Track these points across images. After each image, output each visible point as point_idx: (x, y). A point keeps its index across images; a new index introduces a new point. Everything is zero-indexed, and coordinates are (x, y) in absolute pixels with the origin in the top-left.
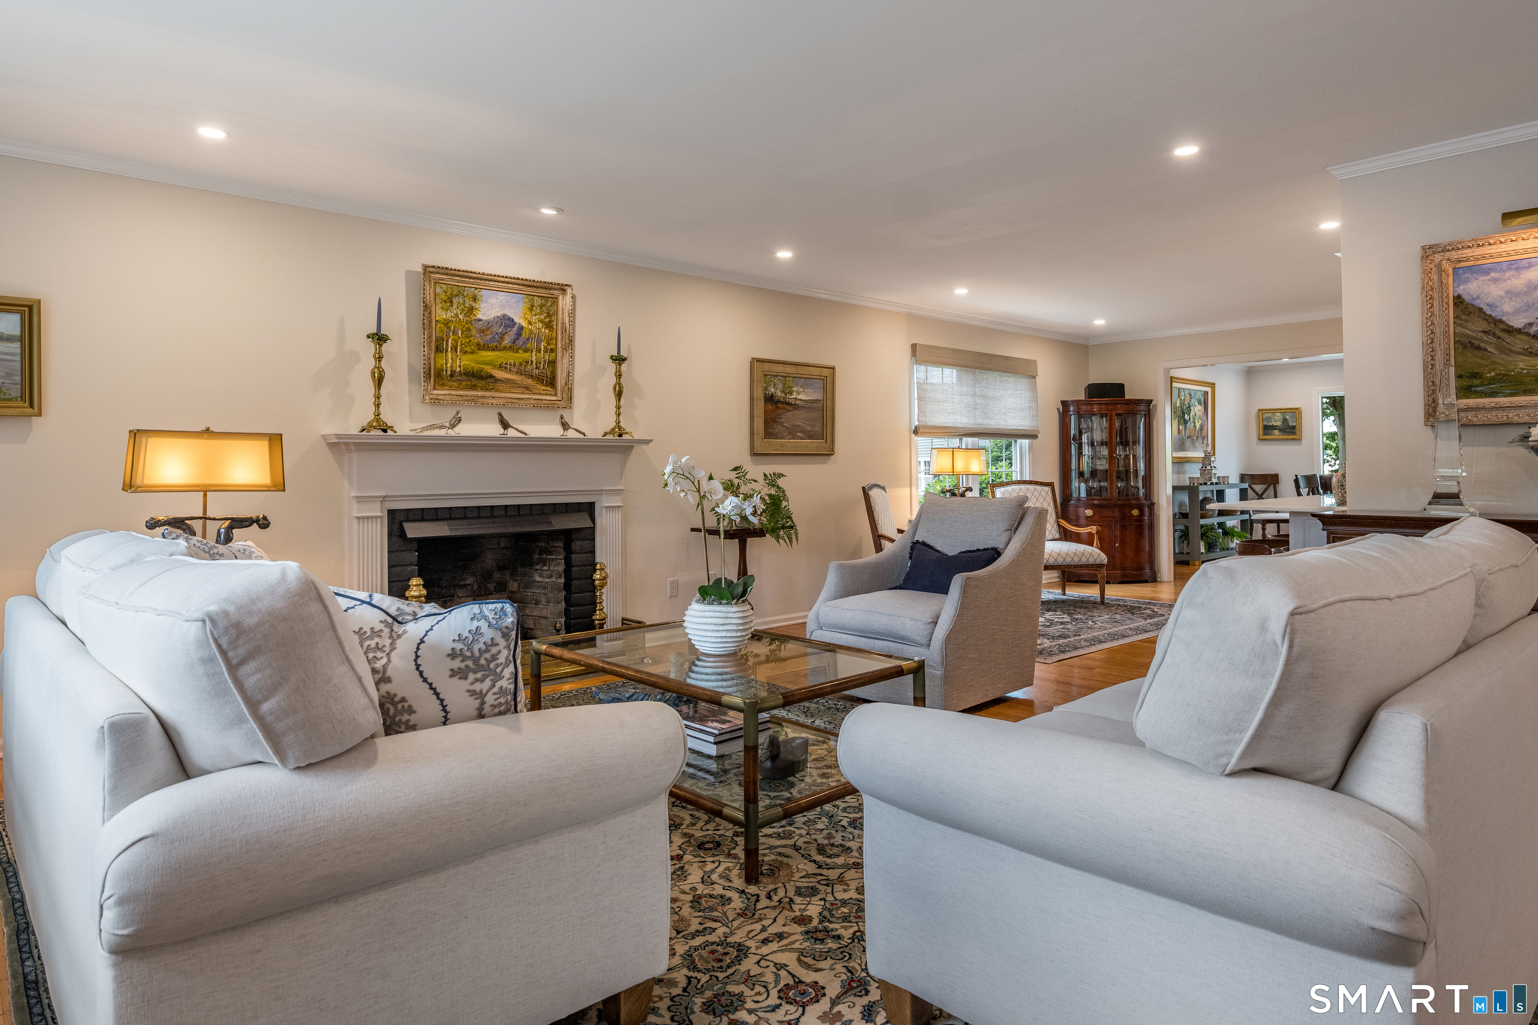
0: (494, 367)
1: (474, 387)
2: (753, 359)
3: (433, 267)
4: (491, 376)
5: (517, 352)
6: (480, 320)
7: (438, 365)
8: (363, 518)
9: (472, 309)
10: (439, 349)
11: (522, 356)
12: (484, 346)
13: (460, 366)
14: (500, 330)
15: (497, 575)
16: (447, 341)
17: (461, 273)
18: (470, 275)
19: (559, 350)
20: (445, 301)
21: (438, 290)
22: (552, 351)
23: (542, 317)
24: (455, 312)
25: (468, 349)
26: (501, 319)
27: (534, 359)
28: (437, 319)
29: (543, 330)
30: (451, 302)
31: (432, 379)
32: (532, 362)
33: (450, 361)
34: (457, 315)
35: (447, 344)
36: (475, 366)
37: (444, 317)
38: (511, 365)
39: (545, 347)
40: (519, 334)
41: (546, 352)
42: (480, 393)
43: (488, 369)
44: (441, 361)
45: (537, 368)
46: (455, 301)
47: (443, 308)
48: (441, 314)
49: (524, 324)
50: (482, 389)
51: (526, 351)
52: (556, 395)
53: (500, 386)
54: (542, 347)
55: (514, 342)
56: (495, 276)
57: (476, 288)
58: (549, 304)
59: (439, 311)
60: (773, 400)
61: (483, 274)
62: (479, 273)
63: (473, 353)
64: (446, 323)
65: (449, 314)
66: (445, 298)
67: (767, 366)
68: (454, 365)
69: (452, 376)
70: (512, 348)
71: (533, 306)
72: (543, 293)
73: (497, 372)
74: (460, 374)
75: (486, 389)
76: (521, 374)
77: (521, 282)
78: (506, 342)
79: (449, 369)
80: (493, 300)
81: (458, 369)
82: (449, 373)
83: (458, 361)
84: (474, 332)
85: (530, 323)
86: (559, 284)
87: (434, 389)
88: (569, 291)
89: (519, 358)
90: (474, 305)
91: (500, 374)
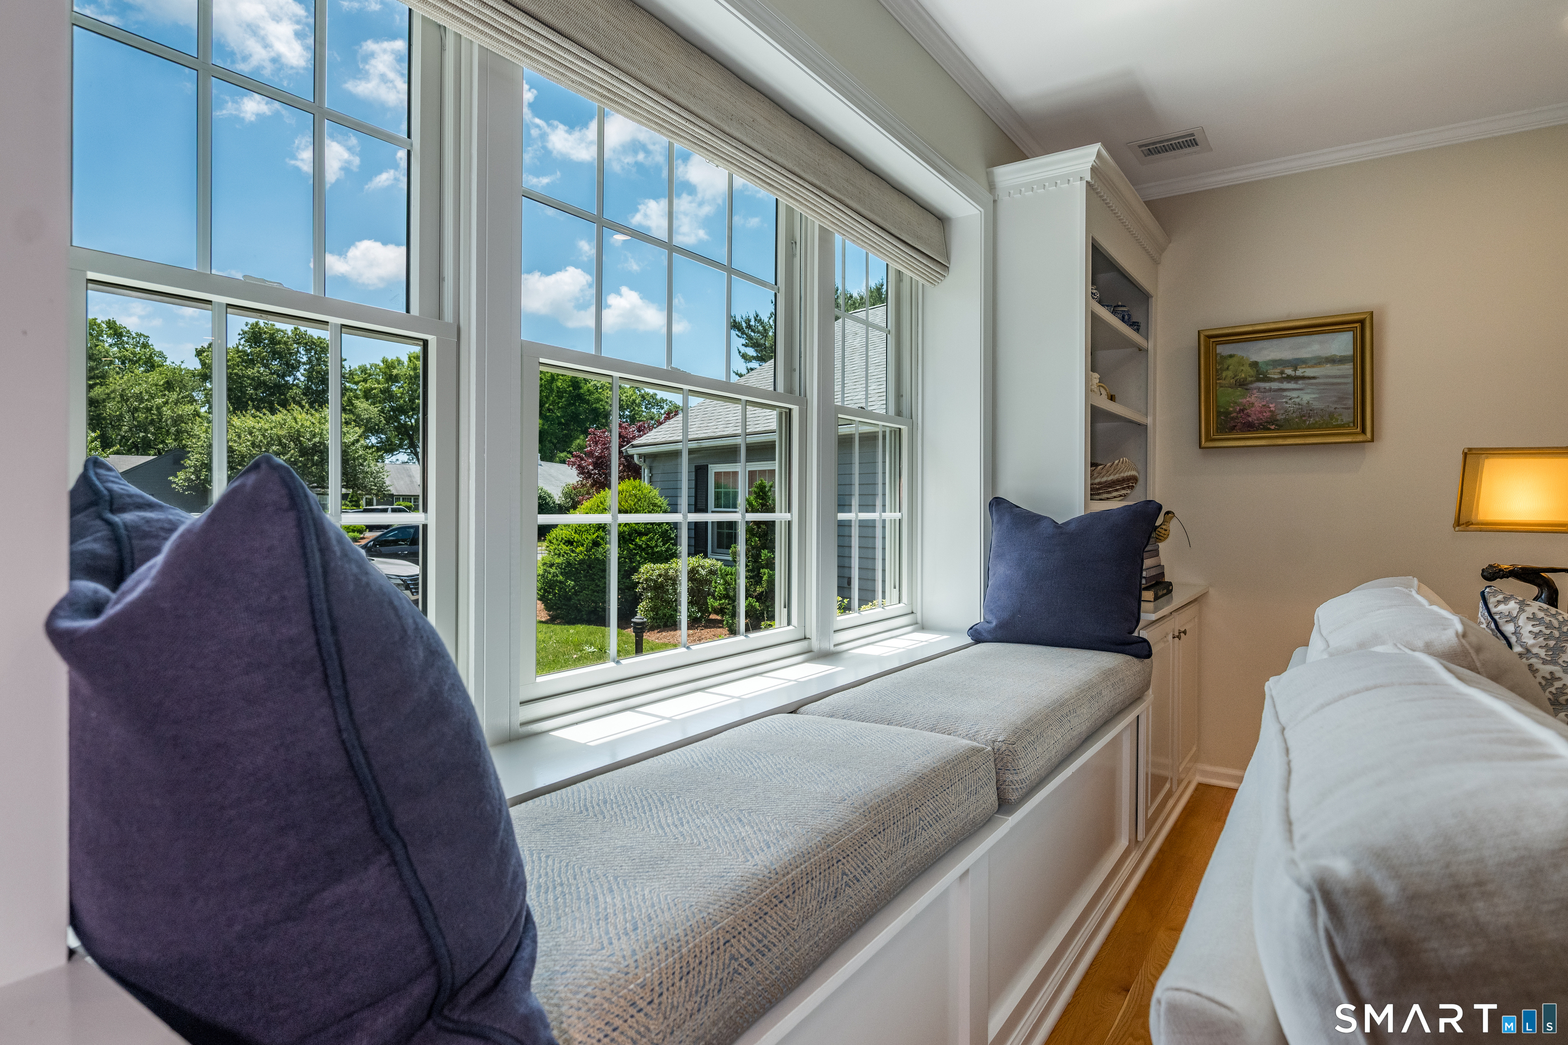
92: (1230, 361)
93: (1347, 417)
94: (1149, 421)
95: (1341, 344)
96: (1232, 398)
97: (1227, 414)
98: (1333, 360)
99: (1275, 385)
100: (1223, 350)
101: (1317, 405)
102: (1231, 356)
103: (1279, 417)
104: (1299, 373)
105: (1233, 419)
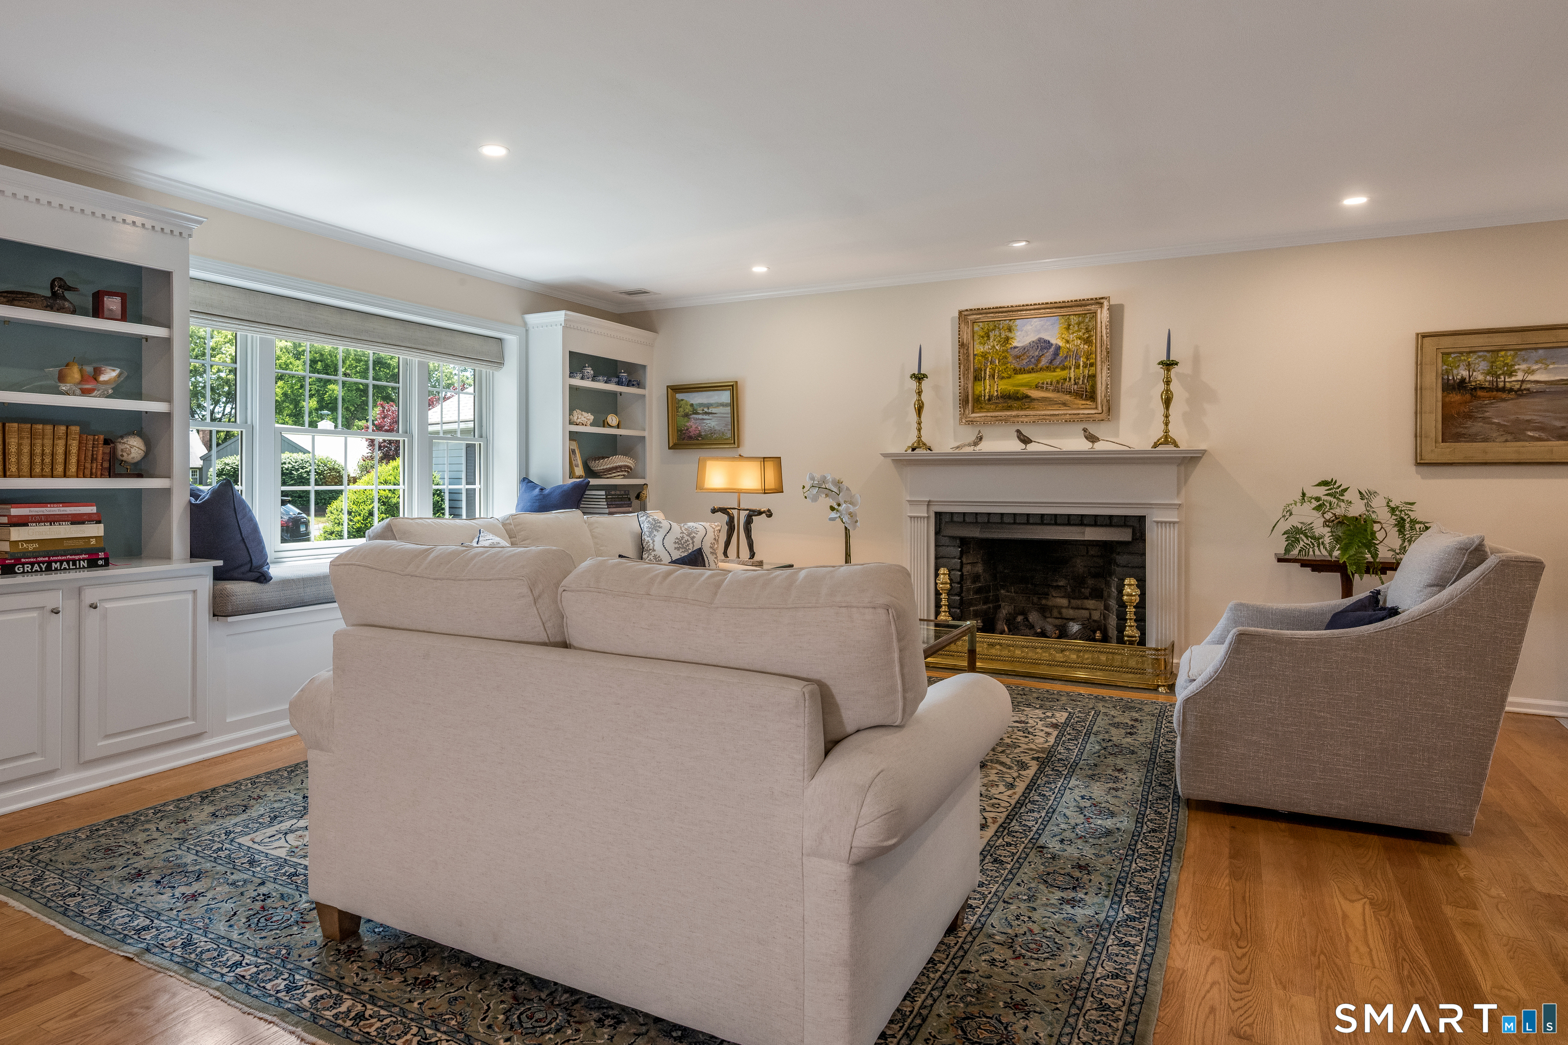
0: (1030, 388)
1: (1010, 408)
2: (1417, 334)
3: (967, 310)
4: (1027, 397)
5: (1054, 371)
6: (1015, 348)
7: (977, 392)
8: (914, 517)
9: (1007, 339)
10: (977, 378)
11: (1059, 374)
12: (1020, 370)
13: (997, 391)
14: (1037, 353)
15: (1090, 582)
16: (985, 370)
17: (992, 310)
18: (1001, 310)
19: (1099, 363)
20: (983, 337)
21: (976, 328)
22: (1092, 365)
23: (1081, 334)
24: (992, 344)
25: (1005, 375)
26: (1037, 343)
27: (1072, 375)
28: (976, 353)
29: (1082, 346)
30: (988, 337)
31: (970, 405)
32: (1070, 379)
33: (988, 387)
34: (994, 347)
35: (985, 373)
36: (1012, 389)
37: (982, 350)
38: (1047, 384)
39: (1084, 363)
40: (1056, 354)
41: (1086, 367)
42: (1014, 413)
43: (1025, 390)
44: (979, 388)
45: (1075, 384)
46: (992, 335)
47: (980, 343)
48: (979, 349)
49: (1061, 343)
50: (1018, 409)
51: (1064, 368)
52: (1096, 408)
53: (1035, 404)
54: (1081, 364)
55: (1051, 363)
56: (1023, 306)
57: (1011, 320)
58: (1087, 320)
59: (977, 346)
60: (1466, 387)
61: (1012, 306)
62: (1008, 307)
63: (1009, 377)
64: (984, 355)
65: (986, 347)
66: (982, 334)
67: (1447, 342)
68: (992, 390)
69: (989, 400)
70: (1048, 369)
71: (1069, 325)
72: (1078, 310)
73: (1032, 392)
74: (997, 397)
75: (1022, 409)
76: (1058, 392)
77: (1052, 305)
78: (1043, 363)
79: (987, 395)
80: (1028, 327)
81: (996, 394)
82: (987, 397)
83: (996, 387)
84: (1010, 359)
85: (1068, 342)
86: (1092, 299)
87: (973, 412)
88: (1106, 303)
89: (1057, 376)
90: (1010, 335)
91: (1035, 394)
92: (682, 402)
93: (729, 435)
94: (646, 434)
95: (725, 397)
96: (682, 422)
97: (681, 431)
98: (723, 405)
99: (700, 417)
100: (679, 396)
101: (717, 428)
102: (682, 400)
103: (703, 434)
104: (710, 411)
105: (684, 434)
